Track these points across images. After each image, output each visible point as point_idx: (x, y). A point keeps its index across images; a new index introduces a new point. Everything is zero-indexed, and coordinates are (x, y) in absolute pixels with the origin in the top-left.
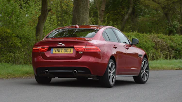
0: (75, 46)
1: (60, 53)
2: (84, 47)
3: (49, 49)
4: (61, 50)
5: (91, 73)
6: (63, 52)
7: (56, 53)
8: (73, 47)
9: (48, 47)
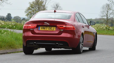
0: (58, 25)
1: (46, 30)
2: (64, 26)
3: (37, 27)
4: (46, 28)
5: (68, 46)
6: (48, 29)
7: (43, 30)
8: (56, 26)
9: (36, 25)
